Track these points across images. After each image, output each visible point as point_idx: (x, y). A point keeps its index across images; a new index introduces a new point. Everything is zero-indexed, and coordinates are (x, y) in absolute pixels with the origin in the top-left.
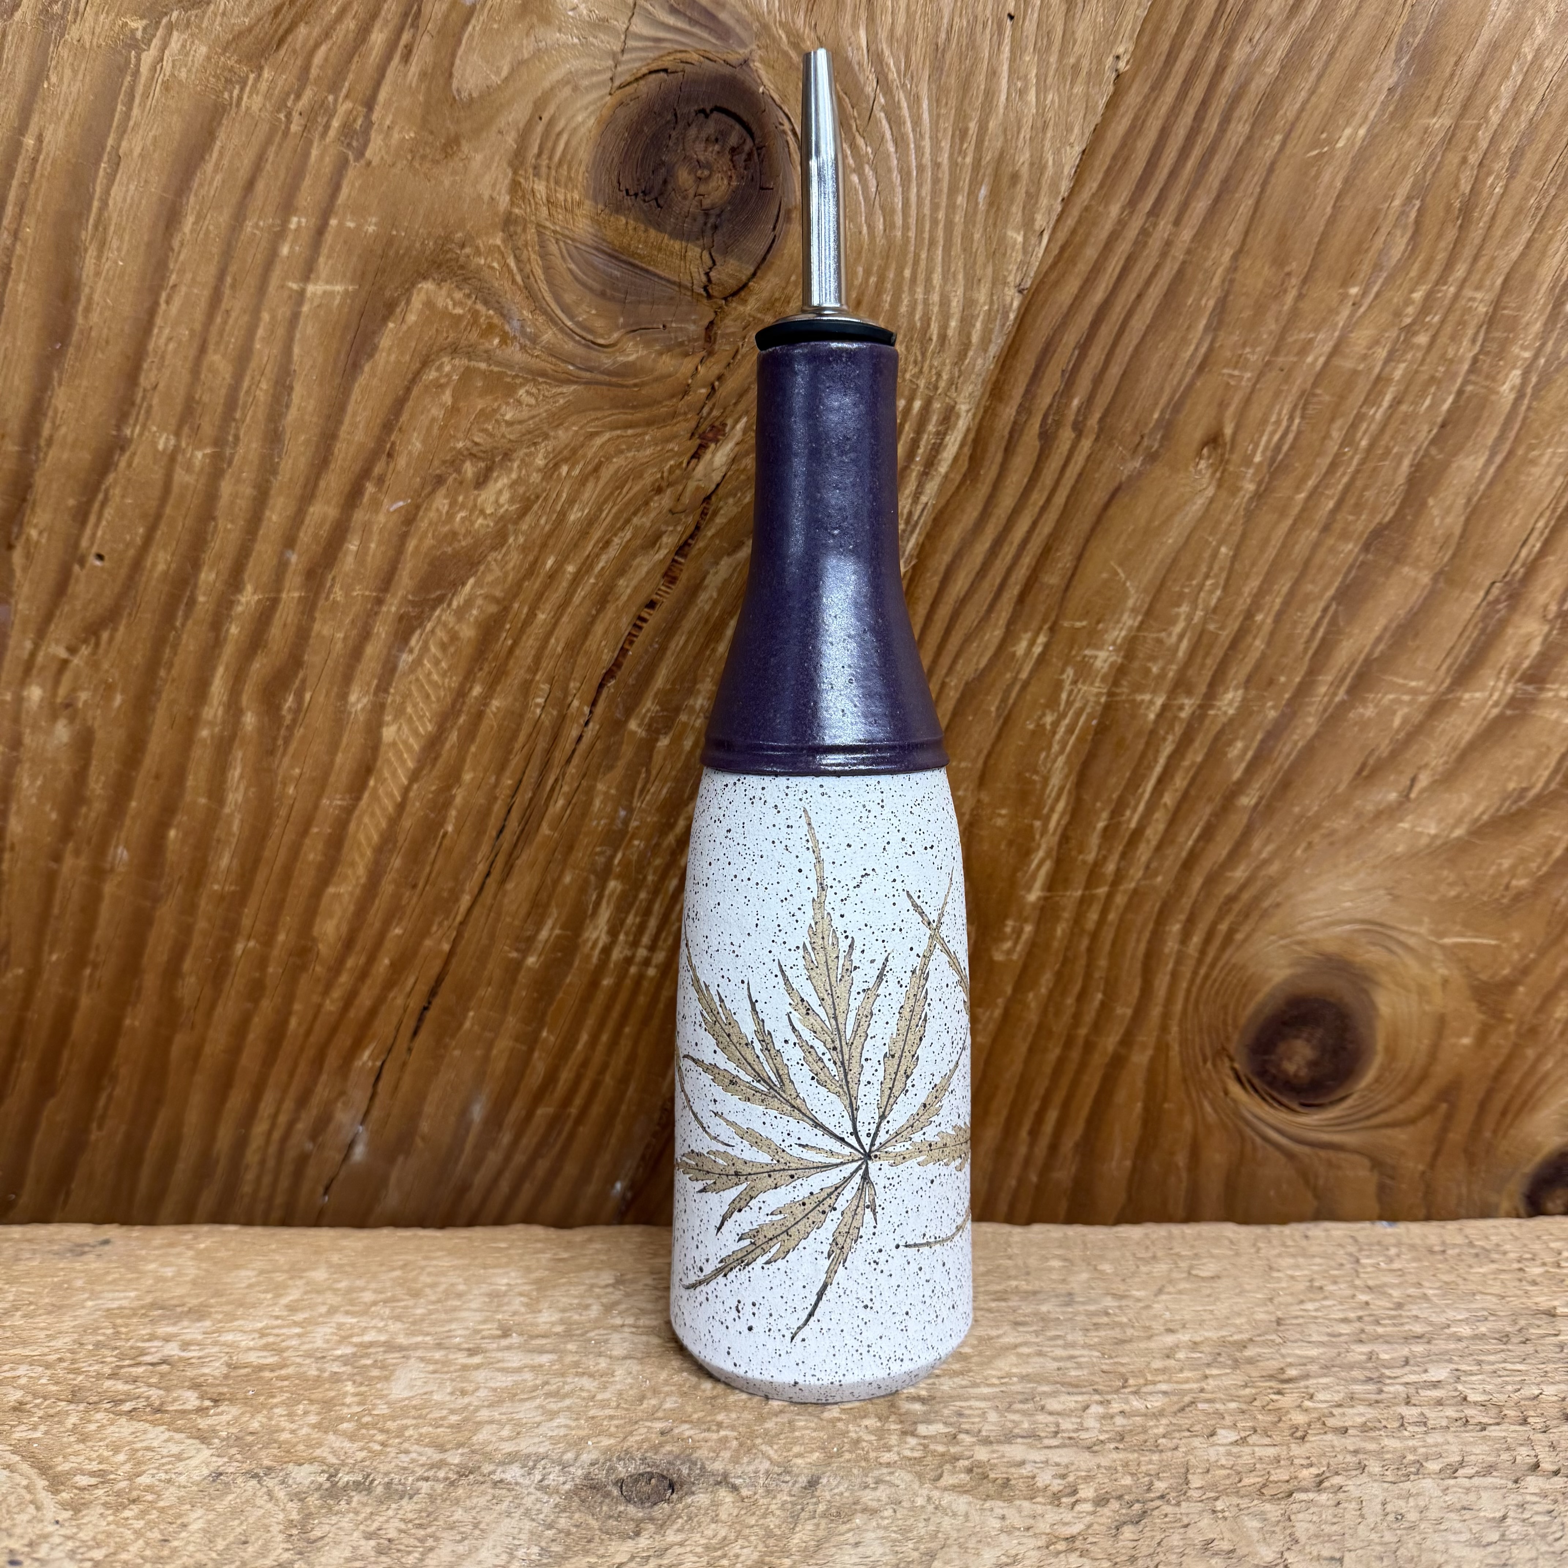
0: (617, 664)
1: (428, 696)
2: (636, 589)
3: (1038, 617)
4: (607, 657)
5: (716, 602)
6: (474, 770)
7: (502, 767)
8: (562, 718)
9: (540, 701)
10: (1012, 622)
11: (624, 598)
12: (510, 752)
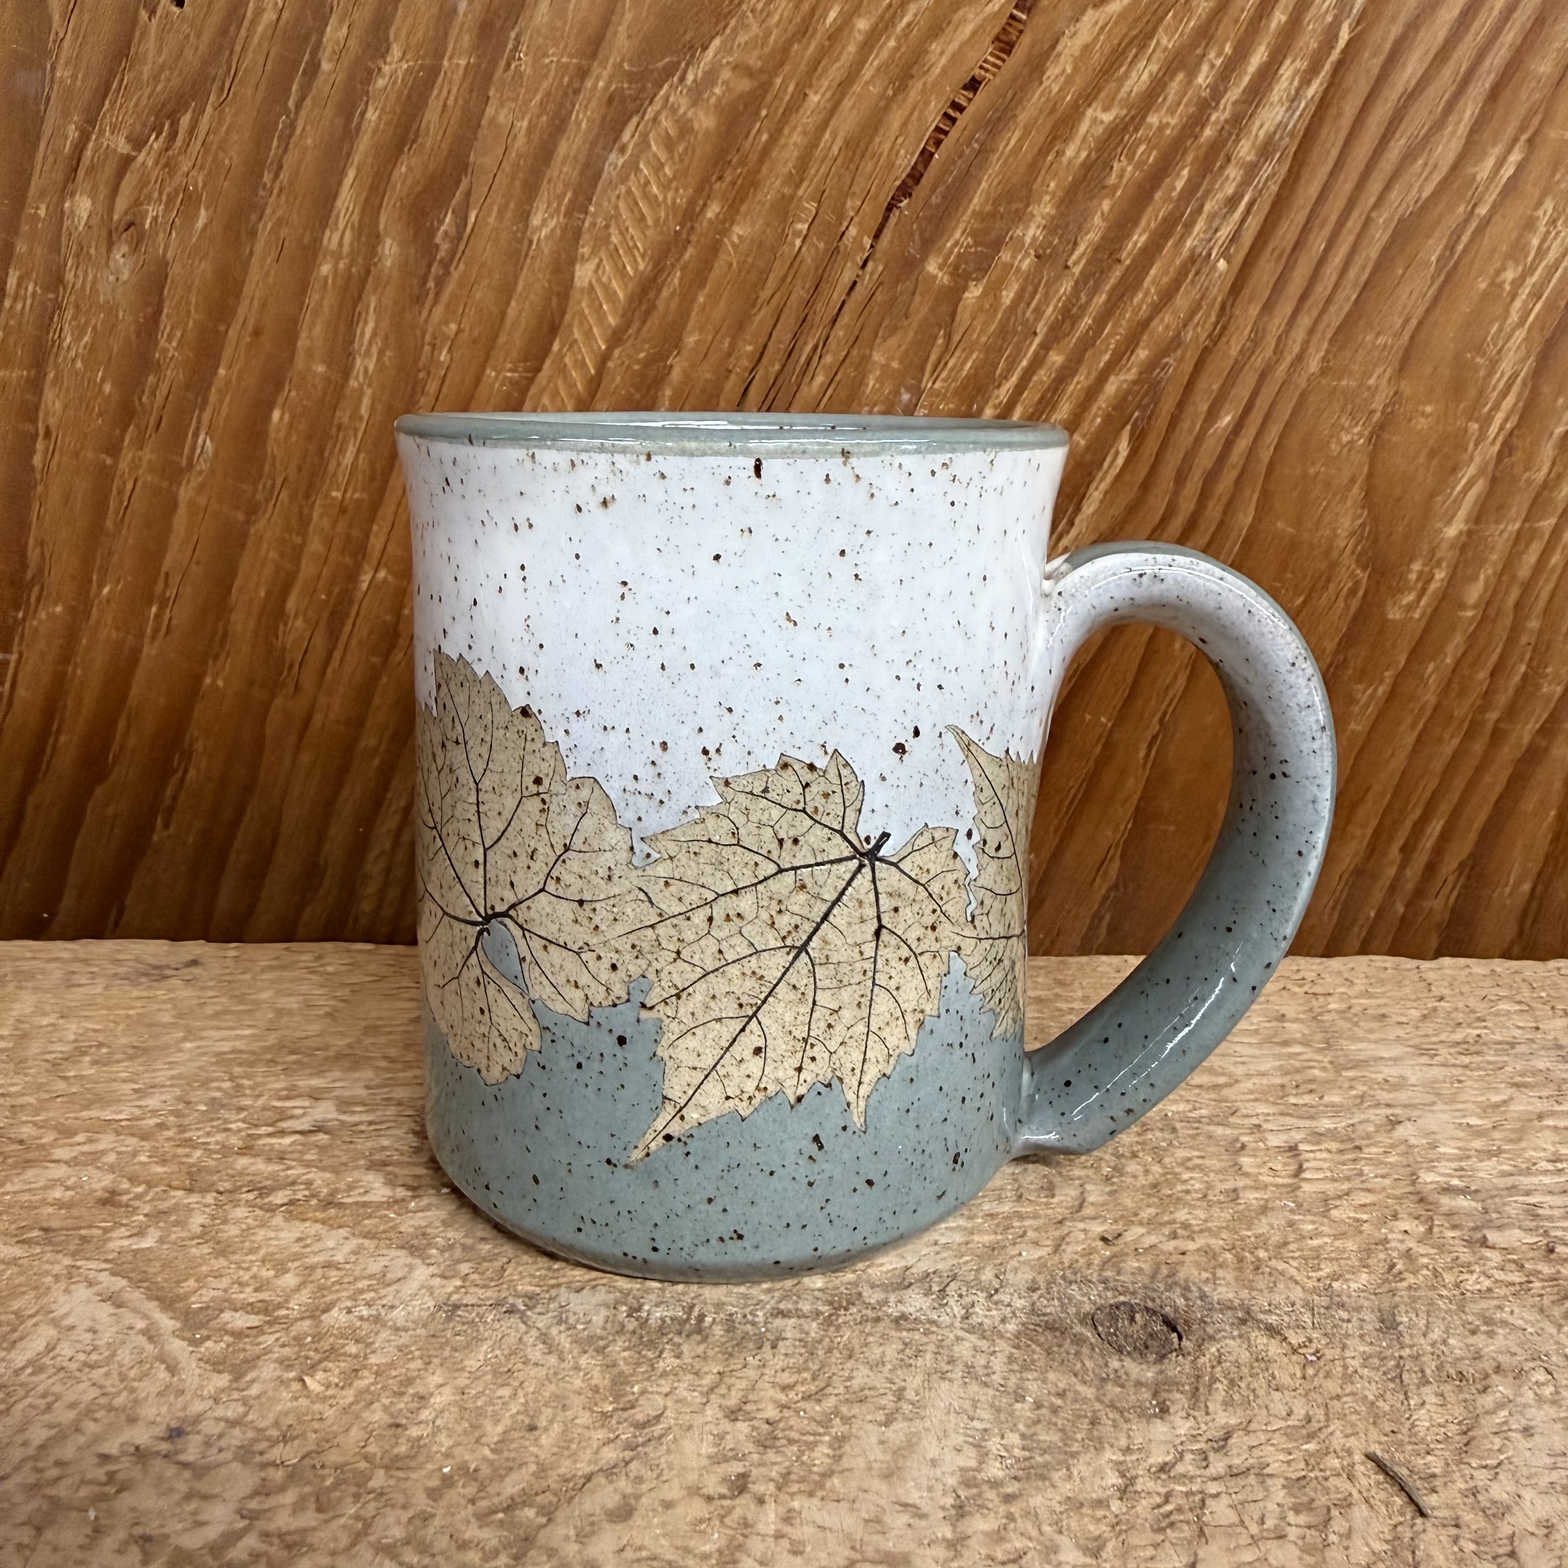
0: (915, 176)
1: (643, 218)
2: (956, 57)
3: (1514, 124)
4: (905, 161)
5: (1069, 80)
6: (701, 329)
7: (740, 327)
8: (834, 252)
9: (803, 227)
10: (1476, 128)
11: (937, 70)
12: (754, 305)
